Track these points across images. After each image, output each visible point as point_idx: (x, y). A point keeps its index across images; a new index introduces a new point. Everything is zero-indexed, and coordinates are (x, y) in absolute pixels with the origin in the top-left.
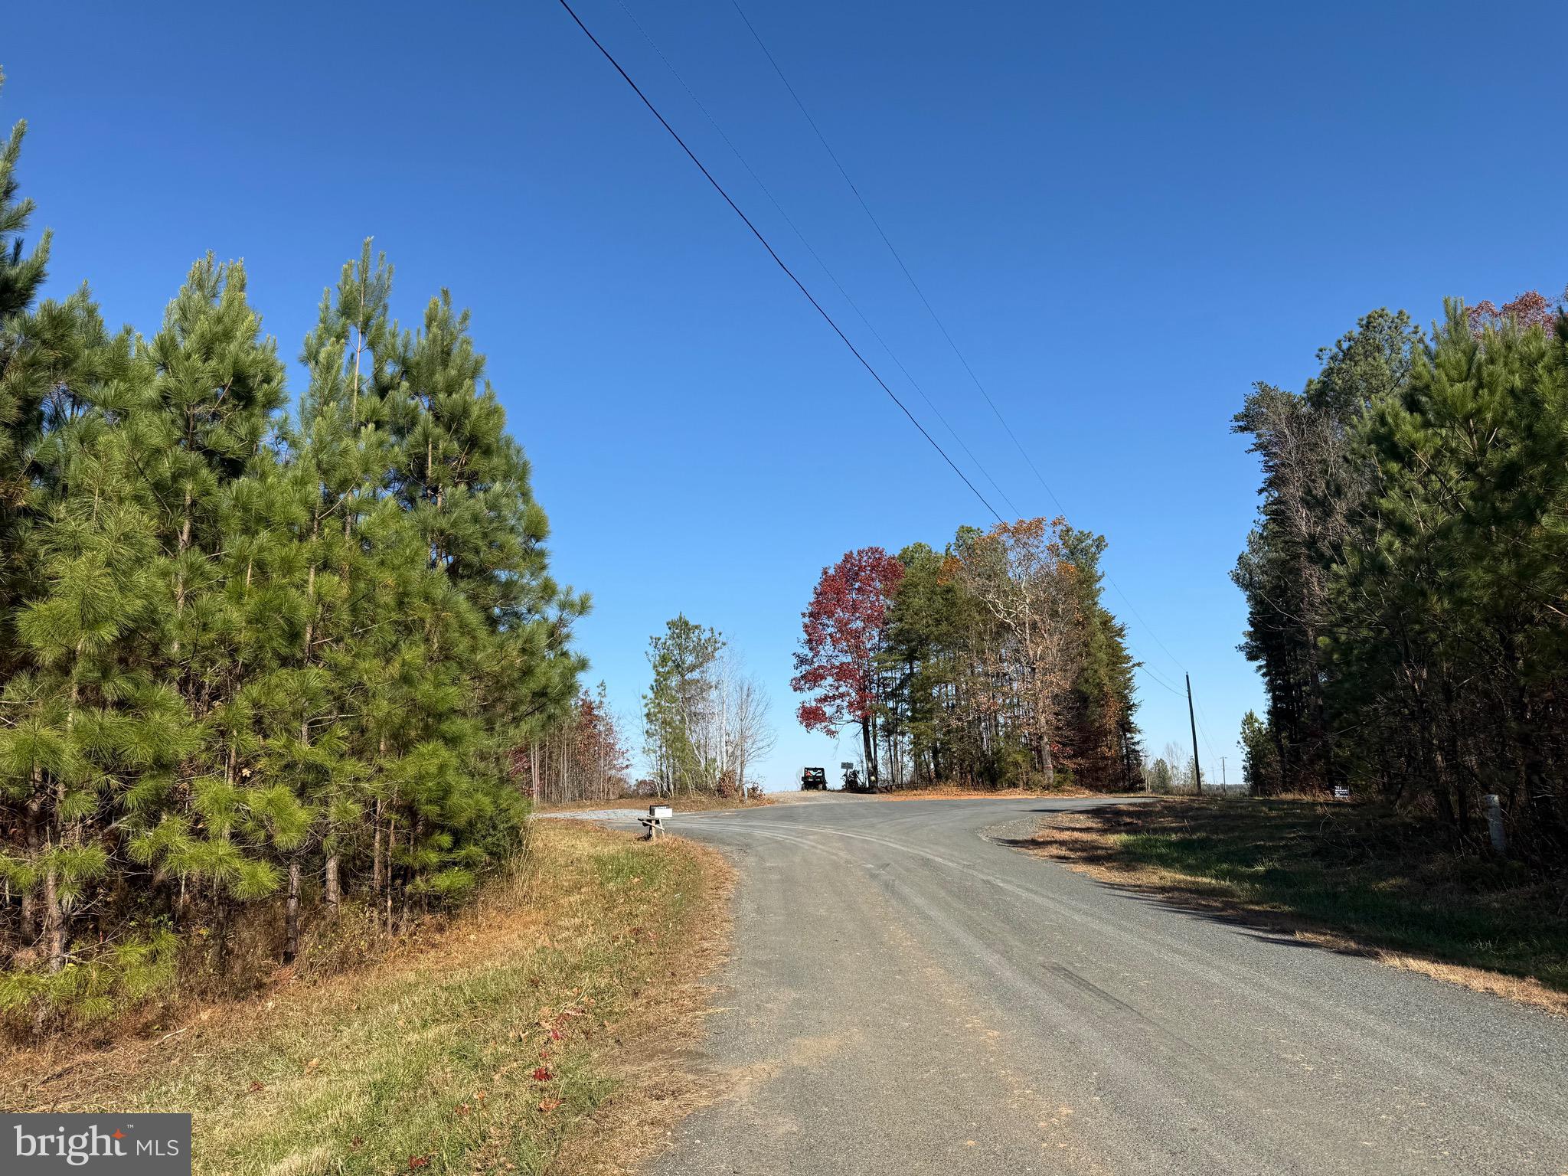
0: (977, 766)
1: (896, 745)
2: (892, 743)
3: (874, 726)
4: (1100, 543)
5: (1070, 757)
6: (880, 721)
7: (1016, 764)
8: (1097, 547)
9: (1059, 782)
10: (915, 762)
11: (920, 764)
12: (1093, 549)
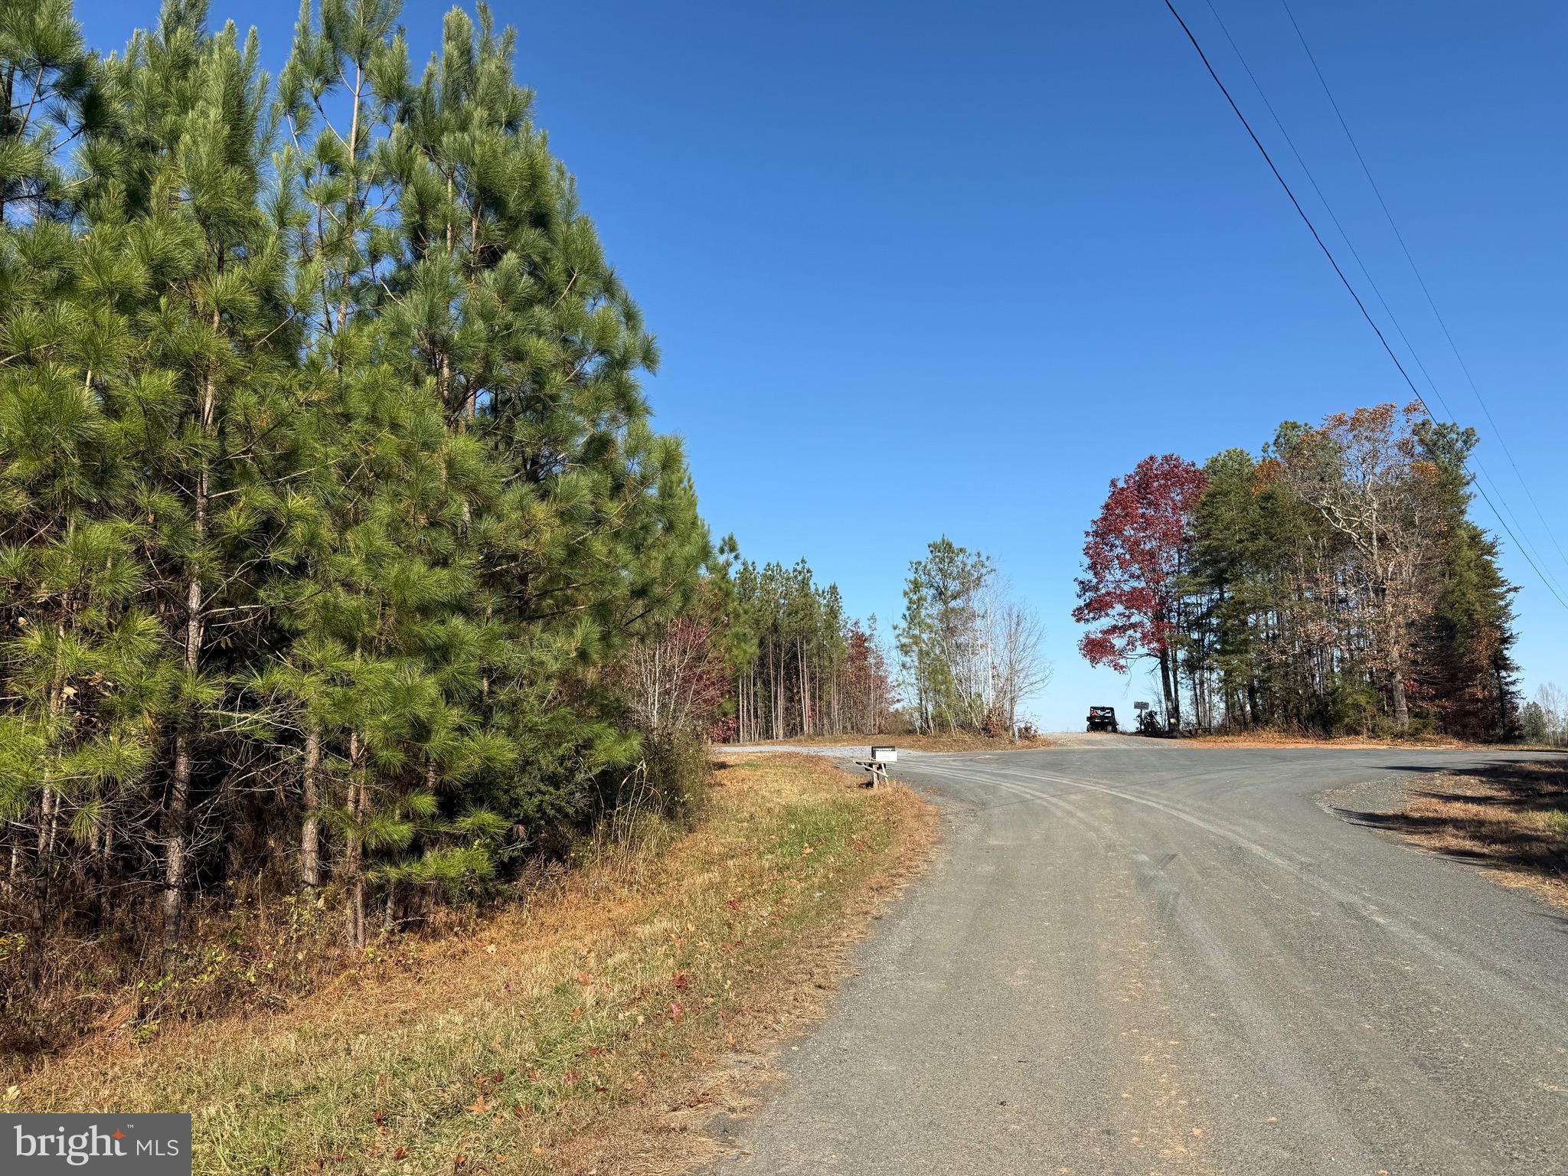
0: (1306, 709)
1: (1202, 683)
2: (1197, 681)
3: (1175, 661)
4: (1468, 437)
5: (1432, 699)
6: (1181, 655)
7: (1357, 707)
8: (1465, 442)
9: (1417, 729)
10: (1227, 702)
11: (1233, 705)
12: (1459, 444)
